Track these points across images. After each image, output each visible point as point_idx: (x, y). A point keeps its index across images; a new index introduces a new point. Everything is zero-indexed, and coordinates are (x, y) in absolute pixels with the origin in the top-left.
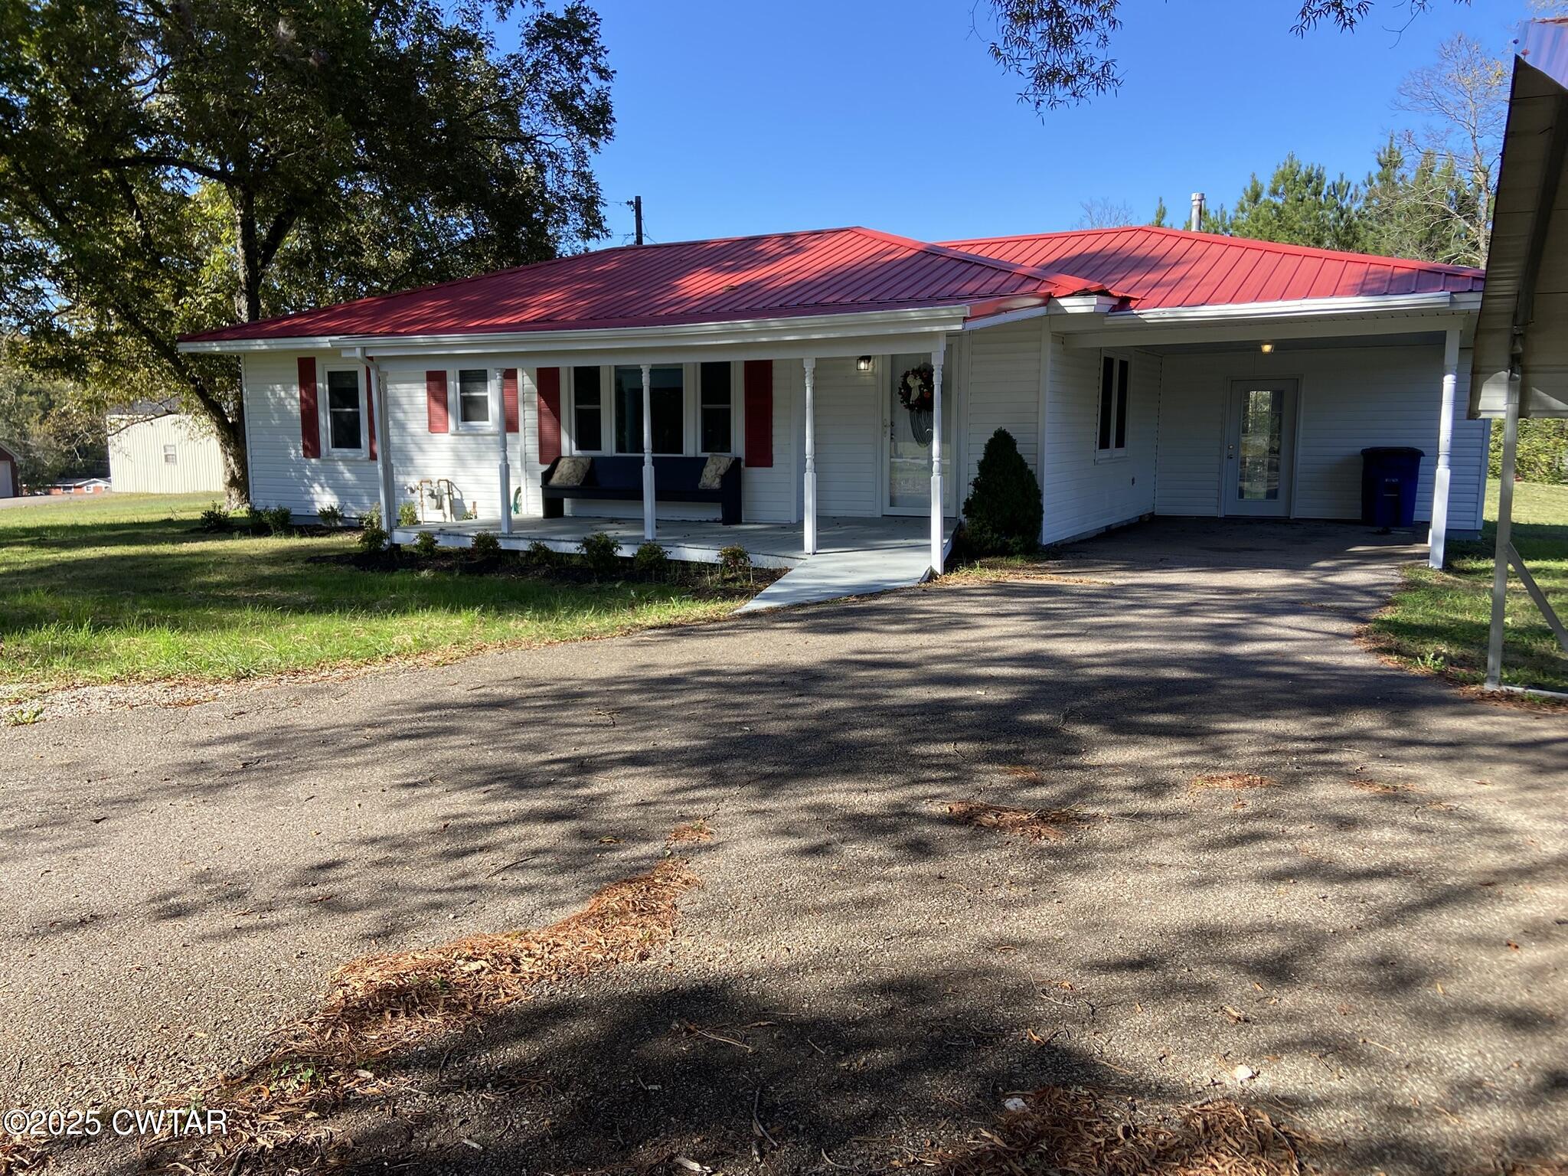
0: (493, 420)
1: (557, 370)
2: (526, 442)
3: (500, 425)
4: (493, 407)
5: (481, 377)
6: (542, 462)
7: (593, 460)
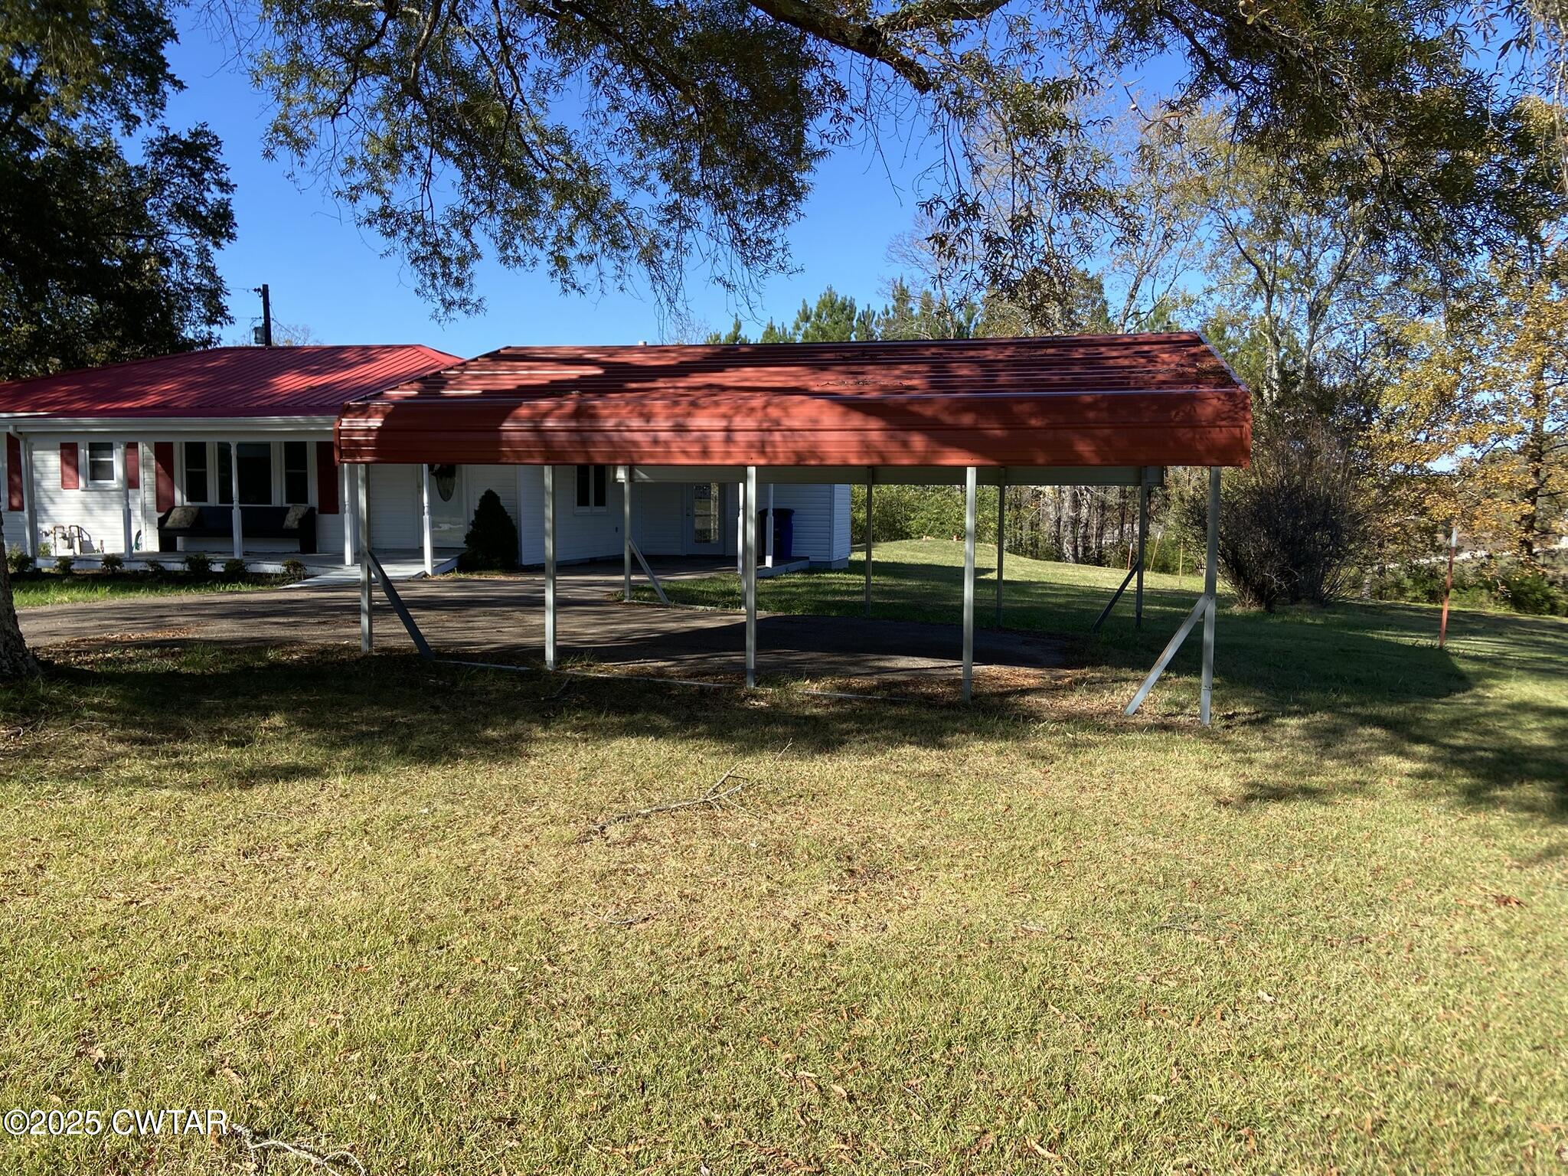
0: (118, 479)
1: (171, 444)
2: (145, 495)
3: (123, 482)
4: (118, 470)
5: (109, 448)
6: (158, 510)
7: (201, 509)
